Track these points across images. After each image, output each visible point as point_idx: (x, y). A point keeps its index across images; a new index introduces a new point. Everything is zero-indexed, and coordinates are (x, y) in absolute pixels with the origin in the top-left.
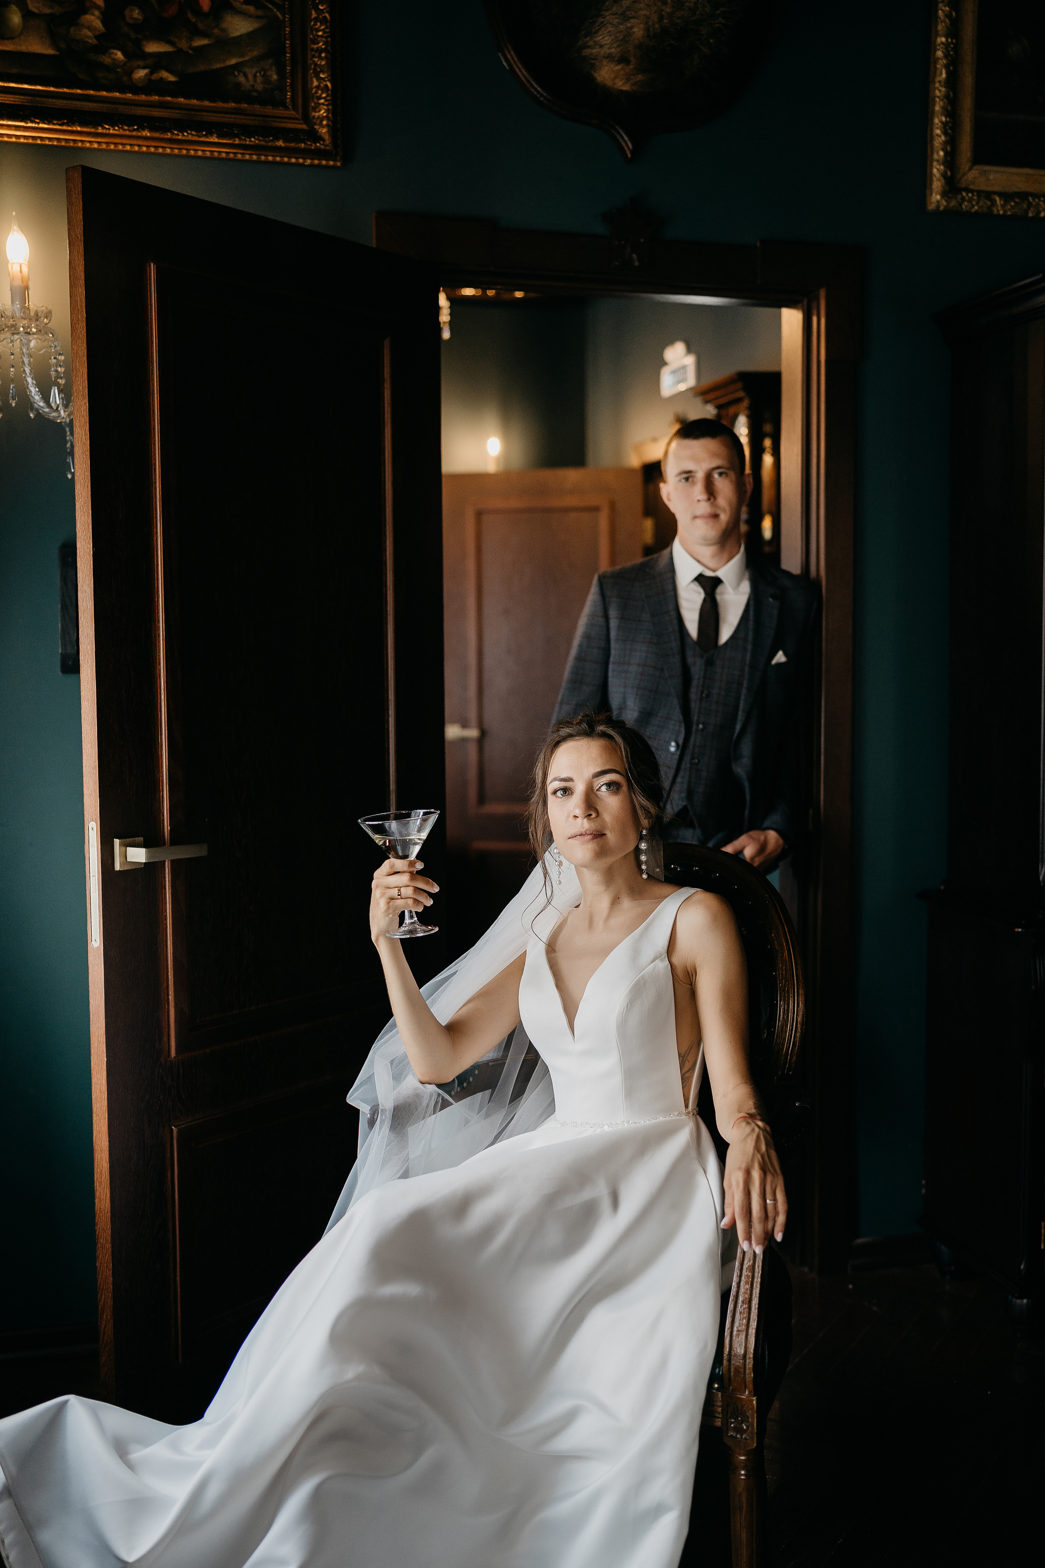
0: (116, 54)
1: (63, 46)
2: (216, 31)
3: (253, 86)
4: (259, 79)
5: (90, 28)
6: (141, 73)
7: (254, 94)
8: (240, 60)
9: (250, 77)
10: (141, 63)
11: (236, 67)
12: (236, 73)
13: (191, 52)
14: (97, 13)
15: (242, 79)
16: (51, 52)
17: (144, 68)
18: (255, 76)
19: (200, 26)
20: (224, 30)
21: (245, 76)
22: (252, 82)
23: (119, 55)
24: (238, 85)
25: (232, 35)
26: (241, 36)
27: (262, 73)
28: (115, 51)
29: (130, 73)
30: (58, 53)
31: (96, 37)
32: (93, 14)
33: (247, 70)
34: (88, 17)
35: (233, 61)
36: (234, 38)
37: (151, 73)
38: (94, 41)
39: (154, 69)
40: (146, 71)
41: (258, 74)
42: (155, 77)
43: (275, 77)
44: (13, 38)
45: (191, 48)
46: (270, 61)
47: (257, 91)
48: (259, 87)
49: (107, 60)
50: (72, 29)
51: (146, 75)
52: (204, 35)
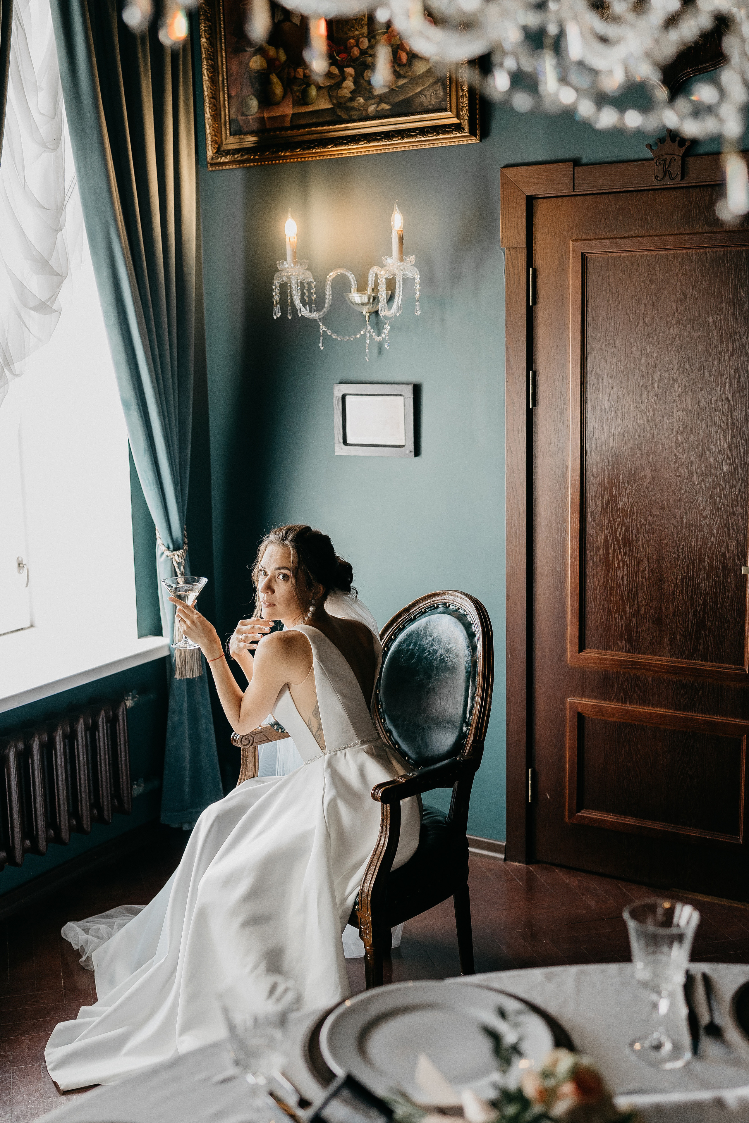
0: (360, 100)
1: (335, 101)
2: (410, 73)
3: (430, 102)
4: (433, 97)
5: (347, 88)
6: (372, 108)
7: (431, 107)
8: (423, 88)
9: (428, 97)
10: (373, 101)
11: (420, 93)
12: (421, 96)
13: (397, 89)
14: (351, 79)
15: (423, 99)
16: (330, 106)
17: (374, 104)
18: (431, 96)
19: (402, 73)
20: (414, 72)
21: (425, 96)
22: (429, 100)
23: (361, 100)
24: (421, 104)
25: (418, 74)
26: (423, 73)
27: (435, 93)
28: (360, 98)
29: (367, 110)
30: (333, 106)
31: (351, 93)
32: (349, 80)
33: (426, 93)
34: (347, 82)
35: (419, 89)
36: (419, 76)
37: (377, 107)
38: (349, 95)
39: (379, 104)
40: (375, 105)
41: (432, 94)
42: (380, 108)
43: (442, 93)
44: (311, 104)
45: (398, 87)
46: (439, 84)
47: (432, 104)
48: (433, 102)
49: (355, 104)
50: (339, 91)
51: (375, 108)
52: (404, 77)
